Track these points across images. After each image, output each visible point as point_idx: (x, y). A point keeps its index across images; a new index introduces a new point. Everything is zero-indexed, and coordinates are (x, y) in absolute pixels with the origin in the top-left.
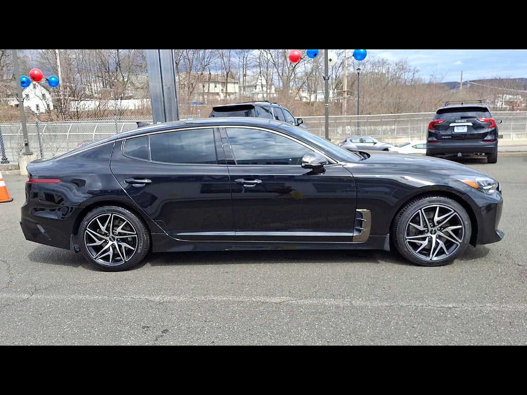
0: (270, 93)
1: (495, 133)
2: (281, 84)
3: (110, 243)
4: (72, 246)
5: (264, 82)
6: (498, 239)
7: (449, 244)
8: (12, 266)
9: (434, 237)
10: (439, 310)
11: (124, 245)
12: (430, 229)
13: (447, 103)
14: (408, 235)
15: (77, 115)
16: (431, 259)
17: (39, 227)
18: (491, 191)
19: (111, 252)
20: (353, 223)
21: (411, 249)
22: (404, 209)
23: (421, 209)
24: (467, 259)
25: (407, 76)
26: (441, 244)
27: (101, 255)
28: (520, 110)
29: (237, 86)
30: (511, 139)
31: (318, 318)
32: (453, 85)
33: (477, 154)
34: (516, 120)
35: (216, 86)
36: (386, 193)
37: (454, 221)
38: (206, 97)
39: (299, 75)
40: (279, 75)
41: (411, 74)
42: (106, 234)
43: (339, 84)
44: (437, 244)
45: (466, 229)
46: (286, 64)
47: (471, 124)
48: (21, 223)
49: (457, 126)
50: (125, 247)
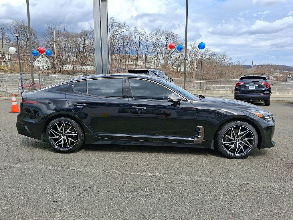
0: (158, 66)
1: (269, 90)
2: (164, 62)
3: (63, 137)
4: (42, 138)
5: (156, 61)
6: (272, 146)
7: (245, 147)
8: (10, 147)
9: (238, 143)
10: (239, 185)
11: (70, 139)
12: (236, 138)
13: (245, 74)
14: (224, 141)
15: (62, 72)
16: (236, 155)
17: (26, 126)
18: (269, 120)
19: (63, 143)
20: (195, 133)
21: (225, 148)
22: (222, 127)
23: (231, 127)
24: (255, 156)
25: (226, 61)
26: (242, 147)
27: (57, 143)
28: (281, 80)
29: (142, 62)
30: (276, 95)
31: (172, 187)
32: (248, 67)
33: (260, 101)
34: (279, 85)
35: (132, 61)
36: (212, 118)
37: (249, 135)
38: (127, 66)
39: (173, 58)
40: (163, 57)
41: (228, 60)
42: (61, 133)
43: (192, 63)
44: (239, 147)
45: (255, 140)
46: (166, 52)
47: (257, 85)
48: (16, 124)
49: (250, 86)
50: (70, 140)
